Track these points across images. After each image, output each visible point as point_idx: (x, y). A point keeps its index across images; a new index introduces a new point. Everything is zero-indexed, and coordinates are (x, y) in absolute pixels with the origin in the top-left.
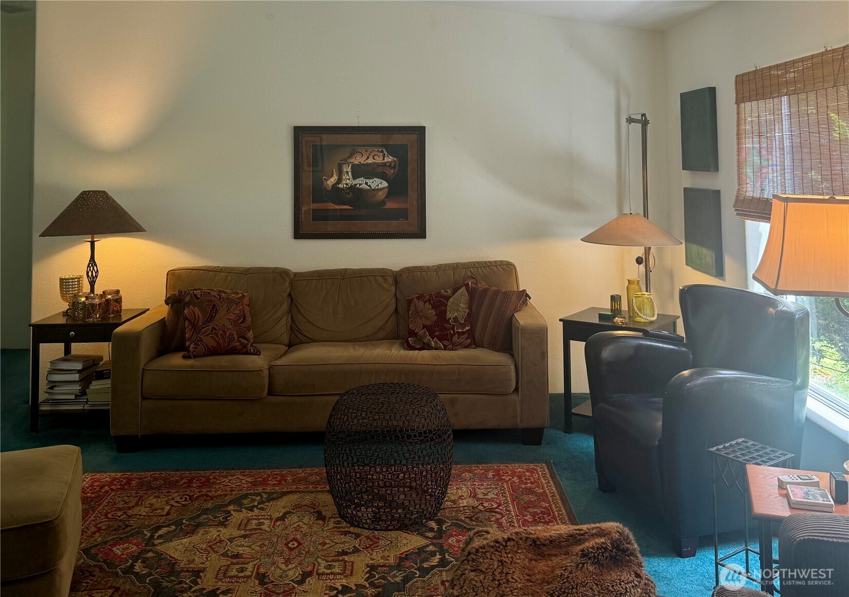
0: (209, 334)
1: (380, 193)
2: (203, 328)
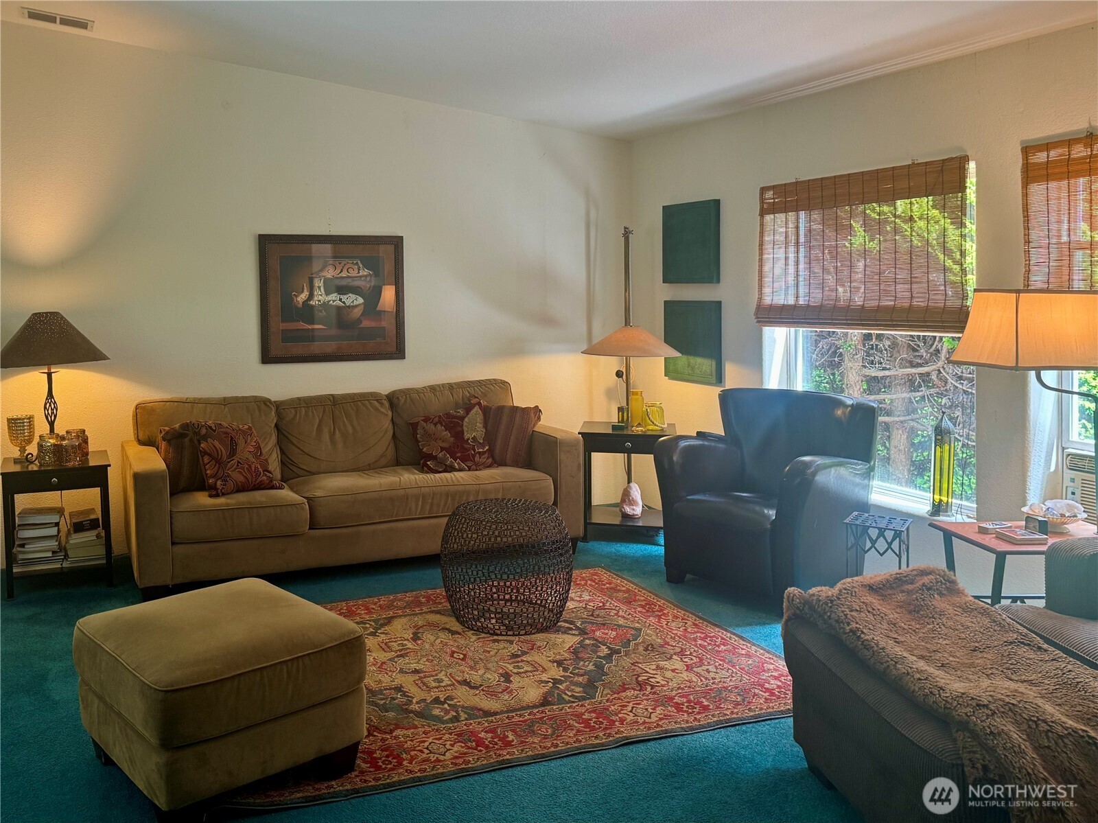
0: (236, 469)
1: (356, 310)
2: (229, 462)
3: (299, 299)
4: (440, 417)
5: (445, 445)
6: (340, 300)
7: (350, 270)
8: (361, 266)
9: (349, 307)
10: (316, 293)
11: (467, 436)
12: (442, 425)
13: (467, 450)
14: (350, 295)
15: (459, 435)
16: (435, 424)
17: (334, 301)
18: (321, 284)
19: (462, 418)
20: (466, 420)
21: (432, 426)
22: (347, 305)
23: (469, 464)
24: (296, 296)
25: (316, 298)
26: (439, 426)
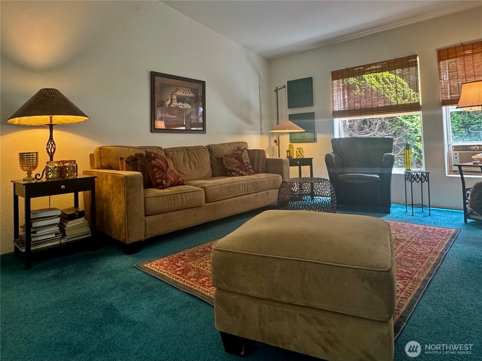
0: (171, 174)
1: (188, 111)
2: (167, 171)
3: (167, 103)
4: (231, 154)
5: (237, 165)
6: (183, 106)
7: (186, 93)
8: (190, 91)
9: (186, 109)
10: (173, 101)
11: (244, 161)
12: (233, 158)
13: (246, 167)
14: (186, 104)
15: (241, 161)
16: (231, 157)
17: (180, 106)
18: (176, 98)
19: (241, 154)
20: (243, 155)
21: (230, 158)
22: (185, 108)
23: (248, 173)
24: (166, 102)
25: (173, 104)
26: (232, 158)
